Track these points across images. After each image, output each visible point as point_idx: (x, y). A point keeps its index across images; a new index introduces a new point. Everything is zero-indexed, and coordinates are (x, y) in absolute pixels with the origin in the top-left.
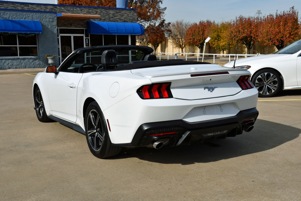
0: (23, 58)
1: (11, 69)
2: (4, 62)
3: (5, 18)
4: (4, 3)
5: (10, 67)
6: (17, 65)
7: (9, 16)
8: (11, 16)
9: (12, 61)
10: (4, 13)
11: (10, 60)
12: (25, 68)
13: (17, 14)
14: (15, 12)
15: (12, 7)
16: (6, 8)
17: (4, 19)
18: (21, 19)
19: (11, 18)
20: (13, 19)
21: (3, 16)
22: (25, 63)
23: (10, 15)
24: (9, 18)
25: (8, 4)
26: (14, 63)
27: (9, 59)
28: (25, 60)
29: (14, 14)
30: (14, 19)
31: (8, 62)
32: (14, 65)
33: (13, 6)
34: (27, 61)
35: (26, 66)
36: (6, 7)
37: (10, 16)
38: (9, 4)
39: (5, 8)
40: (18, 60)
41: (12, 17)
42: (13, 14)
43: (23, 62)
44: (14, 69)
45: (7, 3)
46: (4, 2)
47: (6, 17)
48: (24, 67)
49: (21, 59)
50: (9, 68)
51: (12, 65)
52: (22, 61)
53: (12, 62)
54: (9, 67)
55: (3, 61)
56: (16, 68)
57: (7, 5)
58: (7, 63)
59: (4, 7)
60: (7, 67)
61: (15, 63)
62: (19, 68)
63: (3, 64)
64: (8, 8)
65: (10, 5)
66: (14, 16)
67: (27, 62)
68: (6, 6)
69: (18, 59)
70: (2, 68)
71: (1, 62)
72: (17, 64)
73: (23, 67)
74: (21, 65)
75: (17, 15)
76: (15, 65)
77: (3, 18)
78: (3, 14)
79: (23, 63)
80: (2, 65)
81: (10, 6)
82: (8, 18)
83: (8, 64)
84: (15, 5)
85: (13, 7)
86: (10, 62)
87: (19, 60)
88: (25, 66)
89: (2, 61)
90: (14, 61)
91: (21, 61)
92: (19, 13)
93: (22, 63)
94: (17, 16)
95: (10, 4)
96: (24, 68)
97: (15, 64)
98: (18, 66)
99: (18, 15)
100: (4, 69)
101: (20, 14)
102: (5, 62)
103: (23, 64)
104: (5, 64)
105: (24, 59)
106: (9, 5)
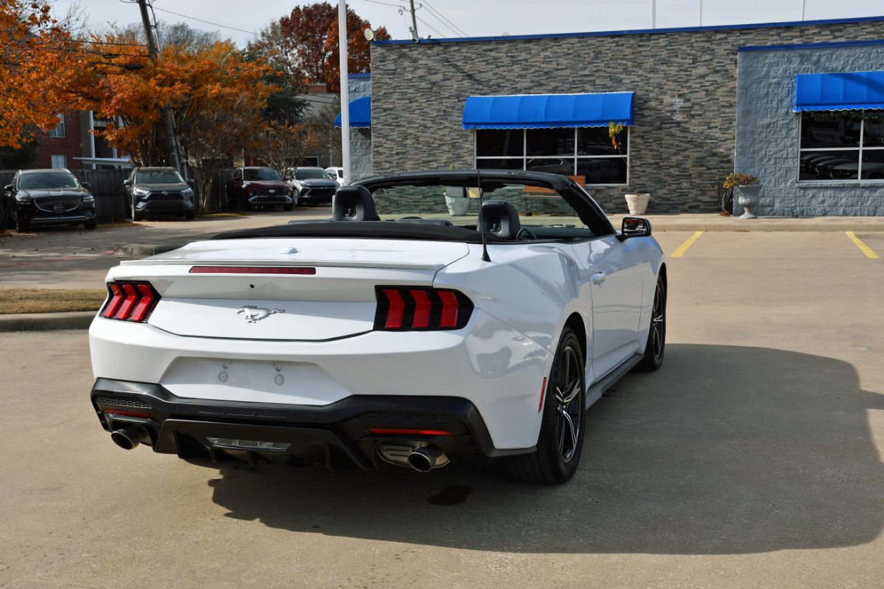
0: (872, 184)
1: (831, 215)
2: (811, 195)
3: (833, 70)
4: (847, 25)
5: (827, 210)
6: (850, 206)
7: (844, 63)
8: (850, 62)
9: (835, 193)
10: (832, 54)
11: (829, 192)
12: (874, 215)
13: (871, 54)
14: (864, 49)
15: (870, 33)
16: (852, 38)
17: (827, 71)
18: (879, 68)
19: (848, 68)
20: (854, 70)
21: (827, 64)
22: (875, 200)
23: (846, 59)
24: (842, 69)
25: (858, 26)
26: (841, 199)
27: (827, 188)
28: (875, 191)
29: (861, 55)
30: (858, 69)
31: (823, 195)
32: (839, 204)
33: (873, 29)
34: (881, 195)
35: (876, 207)
36: (850, 36)
37: (848, 62)
38: (863, 27)
39: (847, 40)
40: (854, 192)
41: (852, 64)
42: (859, 56)
43: (868, 197)
44: (838, 216)
45: (857, 23)
46: (849, 23)
47: (835, 65)
48: (870, 211)
49: (864, 187)
50: (825, 214)
51: (836, 204)
52: (866, 194)
53: (834, 196)
54: (825, 209)
55: (810, 193)
56: (845, 214)
57: (855, 31)
58: (820, 199)
59: (846, 38)
60: (819, 210)
61: (844, 198)
62: (855, 215)
63: (809, 202)
64: (857, 39)
65: (866, 28)
66: (858, 61)
67: (881, 197)
68: (851, 34)
69: (856, 186)
70: (803, 212)
71: (804, 196)
72: (850, 202)
73: (866, 210)
74: (861, 204)
75: (869, 56)
76: (841, 205)
77: (825, 69)
78: (827, 57)
79: (868, 200)
80: (806, 204)
81: (864, 30)
82: (840, 68)
83: (823, 202)
84: (880, 27)
85: (874, 33)
86: (830, 197)
87: (858, 192)
88: (873, 209)
89: (805, 193)
90: (843, 194)
91: (862, 194)
92: (877, 51)
93: (864, 201)
94: (869, 60)
95: (866, 26)
96: (868, 215)
97: (843, 201)
98: (851, 208)
99: (872, 56)
100: (808, 216)
101: (881, 52)
102: (813, 196)
103: (869, 202)
104: (814, 202)
105: (874, 188)
106: (862, 29)
